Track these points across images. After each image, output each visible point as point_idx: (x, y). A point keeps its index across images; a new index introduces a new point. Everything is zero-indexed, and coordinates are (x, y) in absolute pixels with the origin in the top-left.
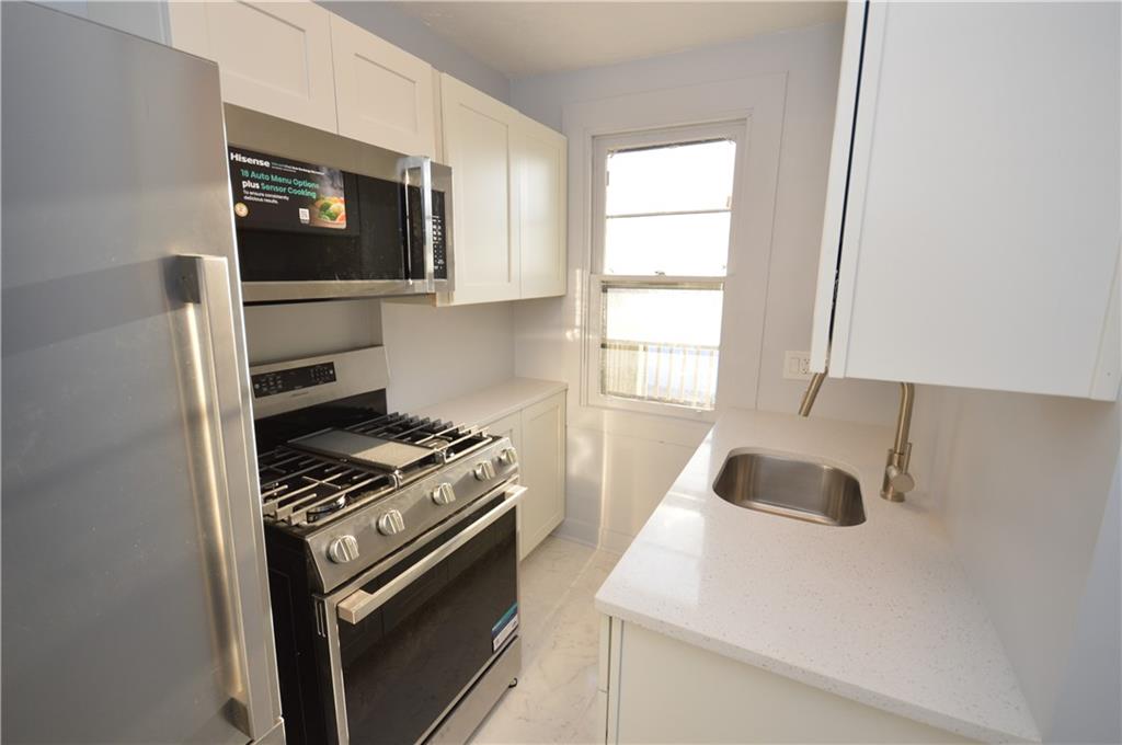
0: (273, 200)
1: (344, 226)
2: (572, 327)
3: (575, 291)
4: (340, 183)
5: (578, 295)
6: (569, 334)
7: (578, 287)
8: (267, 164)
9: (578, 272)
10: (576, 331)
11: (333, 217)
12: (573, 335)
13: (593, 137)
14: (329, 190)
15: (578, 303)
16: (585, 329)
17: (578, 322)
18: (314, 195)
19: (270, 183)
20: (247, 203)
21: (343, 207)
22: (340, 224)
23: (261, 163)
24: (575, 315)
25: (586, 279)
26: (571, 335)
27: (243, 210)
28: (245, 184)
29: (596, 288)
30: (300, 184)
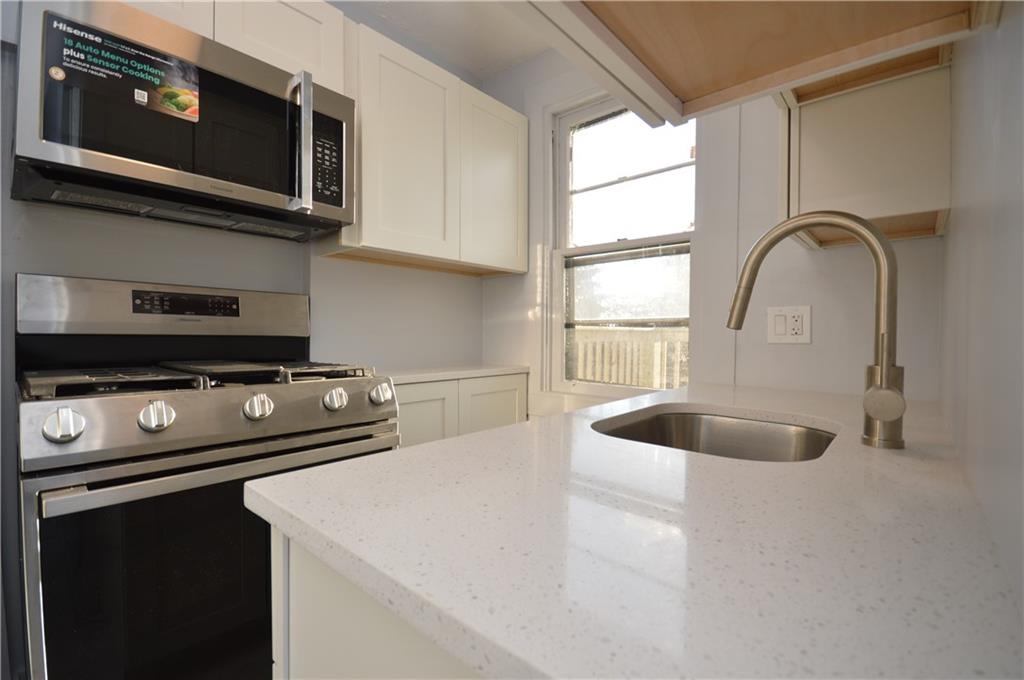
0: (102, 74)
1: (195, 119)
2: (533, 305)
3: (535, 268)
4: (193, 77)
5: (539, 272)
6: (530, 314)
7: (539, 263)
8: (98, 40)
9: (539, 247)
10: (538, 309)
11: (183, 108)
12: (534, 314)
13: (555, 115)
14: (180, 82)
15: (539, 280)
16: (548, 306)
17: (539, 300)
18: (157, 82)
19: (99, 57)
20: (65, 69)
21: (196, 101)
22: (192, 115)
23: (91, 37)
24: (536, 292)
25: (547, 255)
26: (533, 314)
27: (58, 74)
28: (66, 52)
29: (559, 263)
30: (140, 66)
